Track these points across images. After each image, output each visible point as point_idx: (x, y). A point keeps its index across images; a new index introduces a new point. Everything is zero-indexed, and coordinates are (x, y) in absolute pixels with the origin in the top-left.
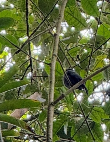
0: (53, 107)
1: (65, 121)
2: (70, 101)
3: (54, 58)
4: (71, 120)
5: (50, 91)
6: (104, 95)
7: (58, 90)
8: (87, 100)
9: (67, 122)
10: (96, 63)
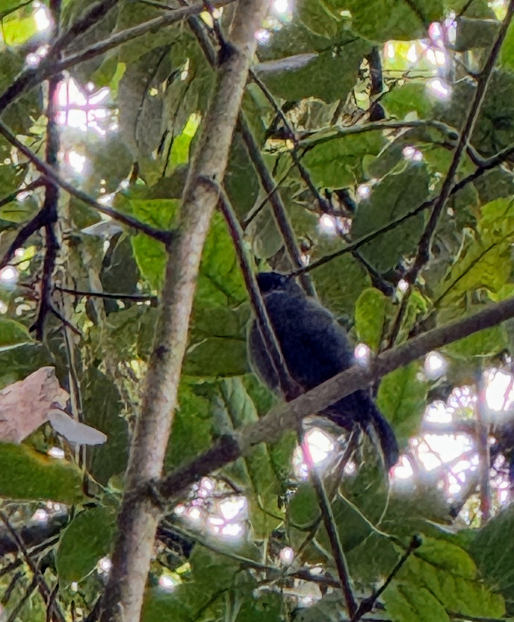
0: (155, 509)
1: (218, 595)
2: (269, 475)
3: (200, 202)
4: (256, 593)
5: (148, 410)
6: (482, 453)
7: (205, 395)
8: (377, 484)
9: (233, 603)
10: (468, 259)
